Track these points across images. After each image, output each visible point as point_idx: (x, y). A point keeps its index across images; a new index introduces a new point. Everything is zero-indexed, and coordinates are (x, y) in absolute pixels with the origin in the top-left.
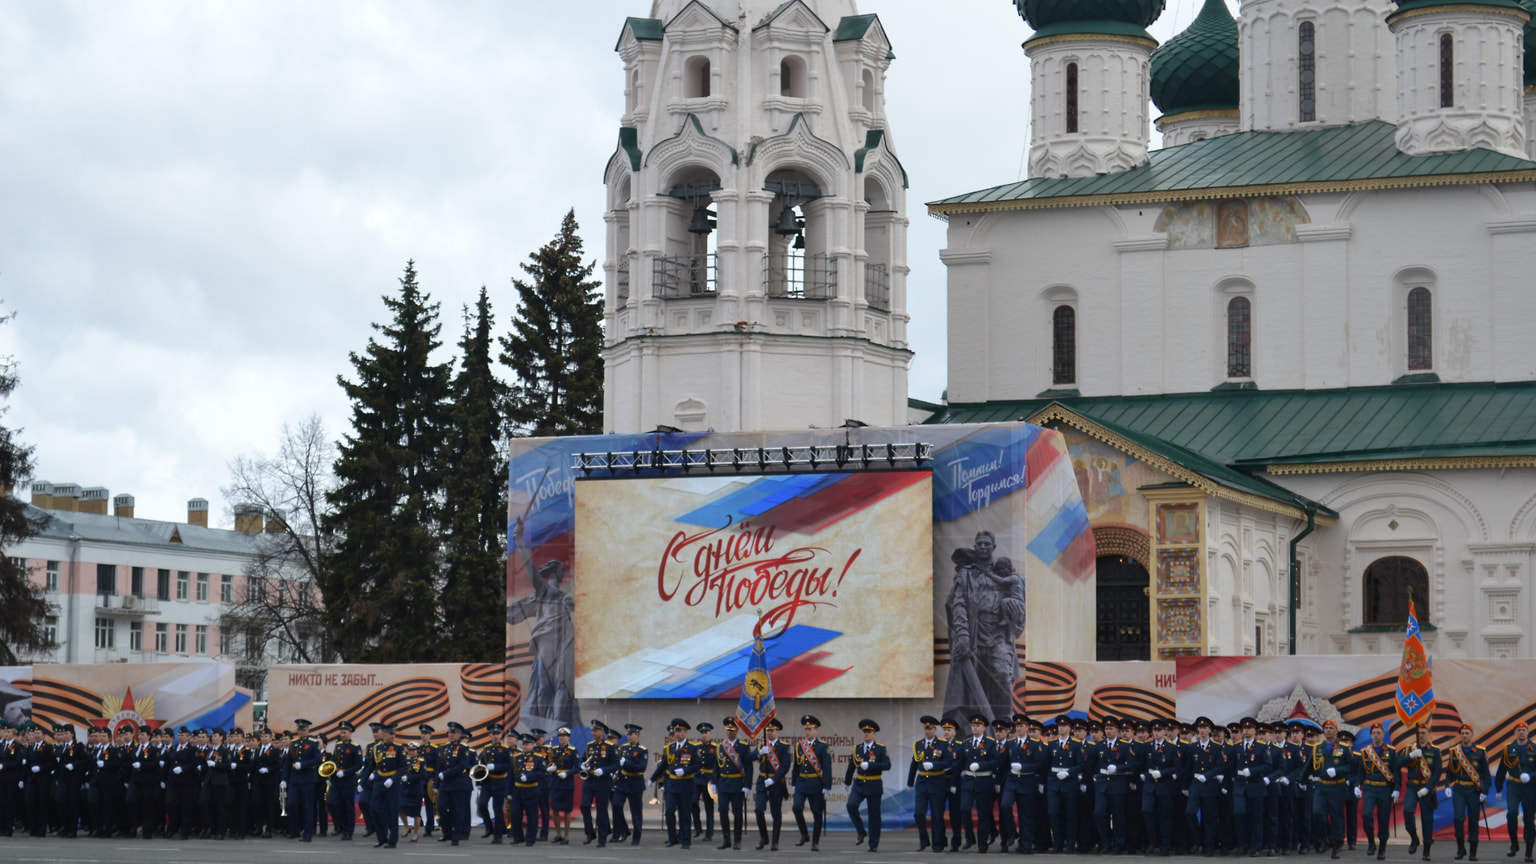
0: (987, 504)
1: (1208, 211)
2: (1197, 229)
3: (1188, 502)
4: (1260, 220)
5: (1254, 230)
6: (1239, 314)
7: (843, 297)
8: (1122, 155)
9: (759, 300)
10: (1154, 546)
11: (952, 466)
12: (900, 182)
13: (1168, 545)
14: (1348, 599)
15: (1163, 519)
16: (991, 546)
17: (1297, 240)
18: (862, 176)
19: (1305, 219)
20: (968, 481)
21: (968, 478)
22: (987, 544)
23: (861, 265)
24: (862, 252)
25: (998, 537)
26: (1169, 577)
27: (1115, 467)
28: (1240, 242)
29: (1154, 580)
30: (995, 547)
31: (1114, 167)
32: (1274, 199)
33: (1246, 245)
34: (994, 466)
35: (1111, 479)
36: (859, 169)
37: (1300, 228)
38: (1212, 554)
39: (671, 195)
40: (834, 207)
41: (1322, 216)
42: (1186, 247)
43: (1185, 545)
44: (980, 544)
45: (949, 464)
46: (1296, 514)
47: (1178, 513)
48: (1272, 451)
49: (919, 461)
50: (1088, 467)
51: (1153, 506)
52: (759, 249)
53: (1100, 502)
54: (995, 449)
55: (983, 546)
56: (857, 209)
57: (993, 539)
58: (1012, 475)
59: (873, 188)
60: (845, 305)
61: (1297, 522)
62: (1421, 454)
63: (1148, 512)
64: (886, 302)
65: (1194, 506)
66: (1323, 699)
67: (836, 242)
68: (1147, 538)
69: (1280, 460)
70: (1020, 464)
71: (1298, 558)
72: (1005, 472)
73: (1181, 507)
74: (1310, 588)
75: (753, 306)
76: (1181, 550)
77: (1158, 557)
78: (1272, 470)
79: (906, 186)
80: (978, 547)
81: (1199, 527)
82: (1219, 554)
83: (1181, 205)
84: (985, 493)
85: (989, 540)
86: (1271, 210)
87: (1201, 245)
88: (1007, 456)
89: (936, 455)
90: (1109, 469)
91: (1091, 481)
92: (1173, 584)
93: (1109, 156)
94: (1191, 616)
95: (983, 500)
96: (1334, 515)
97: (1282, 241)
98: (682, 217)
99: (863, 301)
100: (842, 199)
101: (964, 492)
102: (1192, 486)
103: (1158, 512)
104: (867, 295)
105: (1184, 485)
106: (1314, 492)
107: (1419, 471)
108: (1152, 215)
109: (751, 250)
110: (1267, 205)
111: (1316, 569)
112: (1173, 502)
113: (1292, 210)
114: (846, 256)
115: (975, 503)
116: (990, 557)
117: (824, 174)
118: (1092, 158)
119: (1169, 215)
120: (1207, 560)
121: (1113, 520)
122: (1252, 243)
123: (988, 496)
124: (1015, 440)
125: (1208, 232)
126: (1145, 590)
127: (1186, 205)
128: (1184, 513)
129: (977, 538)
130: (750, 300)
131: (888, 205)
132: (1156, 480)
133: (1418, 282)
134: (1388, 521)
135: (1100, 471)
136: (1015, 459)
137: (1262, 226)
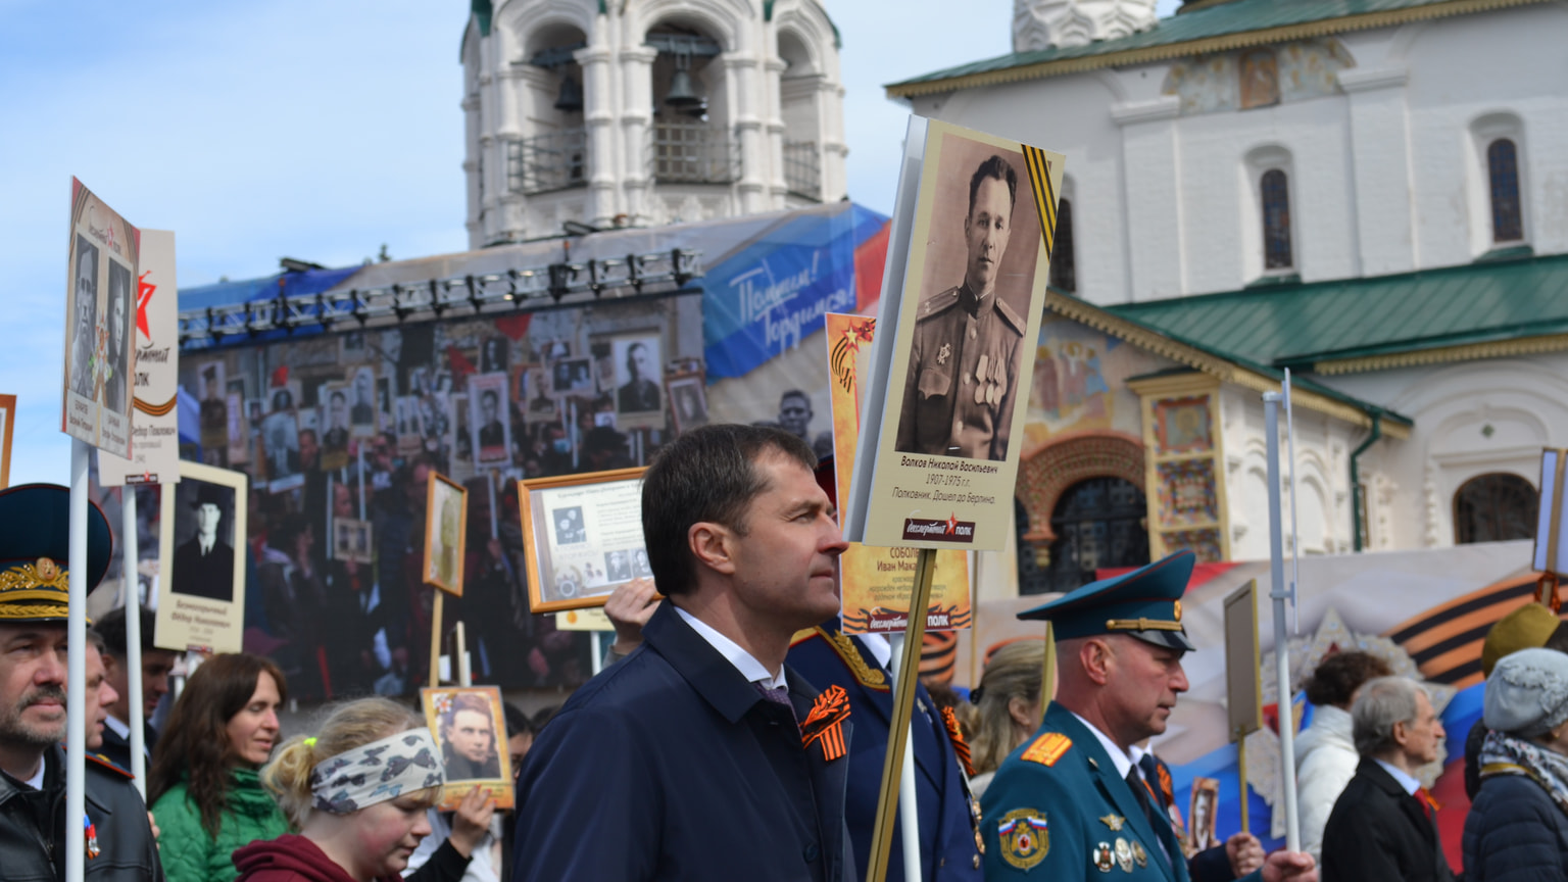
0: (796, 345)
1: (1227, 66)
2: (1217, 87)
3: (1195, 393)
4: (1293, 69)
5: (1286, 83)
6: (1275, 192)
7: (752, 178)
8: (1123, 17)
9: (644, 186)
10: (1153, 458)
11: (737, 286)
12: (829, 39)
13: (1172, 456)
14: (1434, 533)
15: (1162, 421)
16: (805, 415)
17: (1340, 91)
18: (772, 29)
19: (1349, 63)
20: (763, 308)
21: (763, 302)
22: (799, 411)
23: (777, 139)
24: (776, 121)
25: (815, 398)
26: (1175, 501)
27: (1092, 354)
28: (1270, 100)
29: (1155, 506)
30: (811, 414)
31: (1113, 31)
32: (1308, 42)
33: (1276, 102)
34: (803, 280)
35: (1088, 370)
36: (768, 16)
37: (1345, 76)
38: (1234, 466)
39: (532, 63)
40: (739, 65)
41: (1370, 58)
42: (1203, 112)
43: (1195, 454)
44: (786, 412)
45: (733, 282)
46: (1355, 417)
47: (1183, 411)
48: (1322, 345)
49: (681, 279)
50: (1055, 356)
51: (1147, 403)
52: (640, 121)
53: (1075, 403)
54: (807, 250)
55: (793, 415)
56: (769, 67)
57: (808, 402)
58: (833, 291)
59: (791, 46)
60: (757, 189)
61: (1356, 429)
62: (1520, 332)
63: (1140, 413)
64: (817, 189)
65: (1203, 401)
66: (1381, 636)
67: (741, 109)
68: (1140, 449)
69: (1332, 355)
70: (847, 270)
71: (1362, 481)
72: (821, 289)
73: (1186, 402)
74: (1382, 521)
75: (638, 194)
76: (1188, 463)
77: (1159, 474)
78: (1323, 368)
79: (837, 45)
80: (784, 417)
81: (1214, 428)
82: (1245, 467)
83: (1195, 61)
84: (792, 325)
85: (800, 403)
86: (1306, 57)
87: (1221, 107)
88: (826, 262)
89: (712, 269)
90: (1084, 357)
91: (1061, 375)
92: (1180, 511)
93: (1107, 19)
94: (1210, 553)
95: (789, 338)
96: (1406, 423)
97: (1322, 94)
98: (548, 92)
99: (780, 182)
100: (747, 53)
101: (758, 328)
102: (1198, 370)
103: (1155, 411)
104: (787, 177)
105: (1188, 369)
106: (1382, 394)
107: (1518, 357)
108: (1159, 75)
109: (627, 122)
110: (1301, 51)
111: (1388, 497)
112: (1174, 396)
113: (1333, 54)
114: (756, 126)
115: (776, 346)
116: (803, 434)
117: (725, 25)
118: (1085, 22)
119: (1179, 74)
120: (1227, 475)
121: (1092, 427)
122: (1284, 98)
123: (796, 332)
124: (835, 234)
125: (1230, 89)
126: (1143, 521)
127: (1199, 60)
128: (1191, 410)
129: (782, 404)
130: (629, 186)
131: (813, 68)
132: (1149, 367)
133: (1499, 131)
134: (1480, 426)
135: (1073, 360)
136: (837, 265)
137: (1295, 77)
